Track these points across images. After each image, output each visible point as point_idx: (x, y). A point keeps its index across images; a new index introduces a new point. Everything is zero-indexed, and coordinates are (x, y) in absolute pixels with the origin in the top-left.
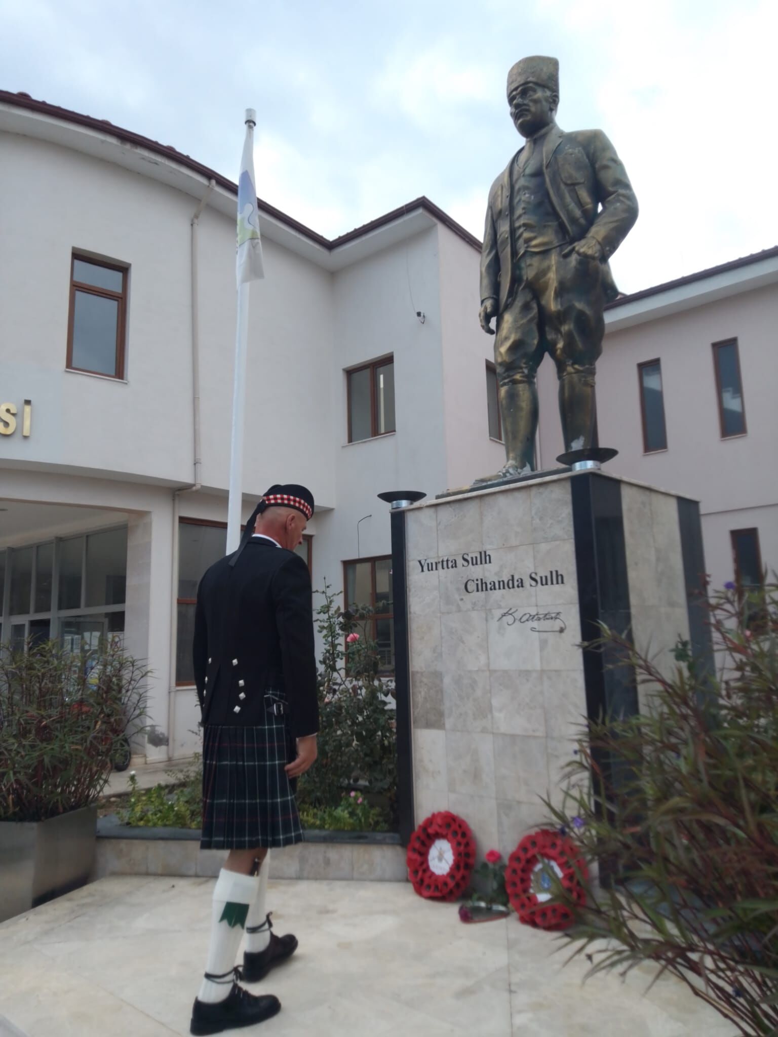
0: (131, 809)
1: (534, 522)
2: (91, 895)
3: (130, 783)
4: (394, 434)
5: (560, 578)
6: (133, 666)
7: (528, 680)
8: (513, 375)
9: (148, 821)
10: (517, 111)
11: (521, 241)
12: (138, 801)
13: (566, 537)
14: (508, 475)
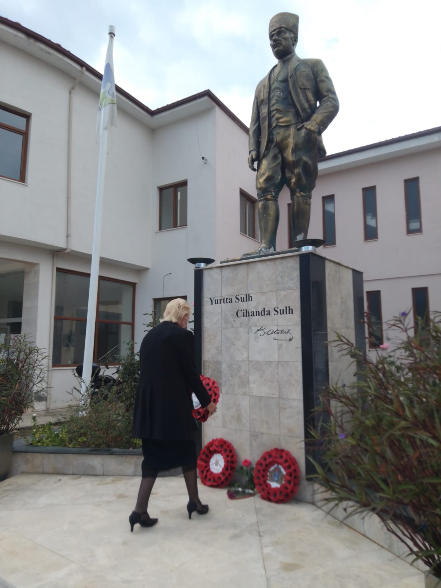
0: (33, 435)
1: (277, 279)
2: (9, 485)
3: (33, 421)
4: (186, 227)
5: (291, 311)
6: (38, 352)
7: (270, 367)
8: (266, 196)
9: (43, 443)
10: (274, 43)
11: (274, 119)
12: (37, 431)
13: (295, 288)
14: (261, 252)
